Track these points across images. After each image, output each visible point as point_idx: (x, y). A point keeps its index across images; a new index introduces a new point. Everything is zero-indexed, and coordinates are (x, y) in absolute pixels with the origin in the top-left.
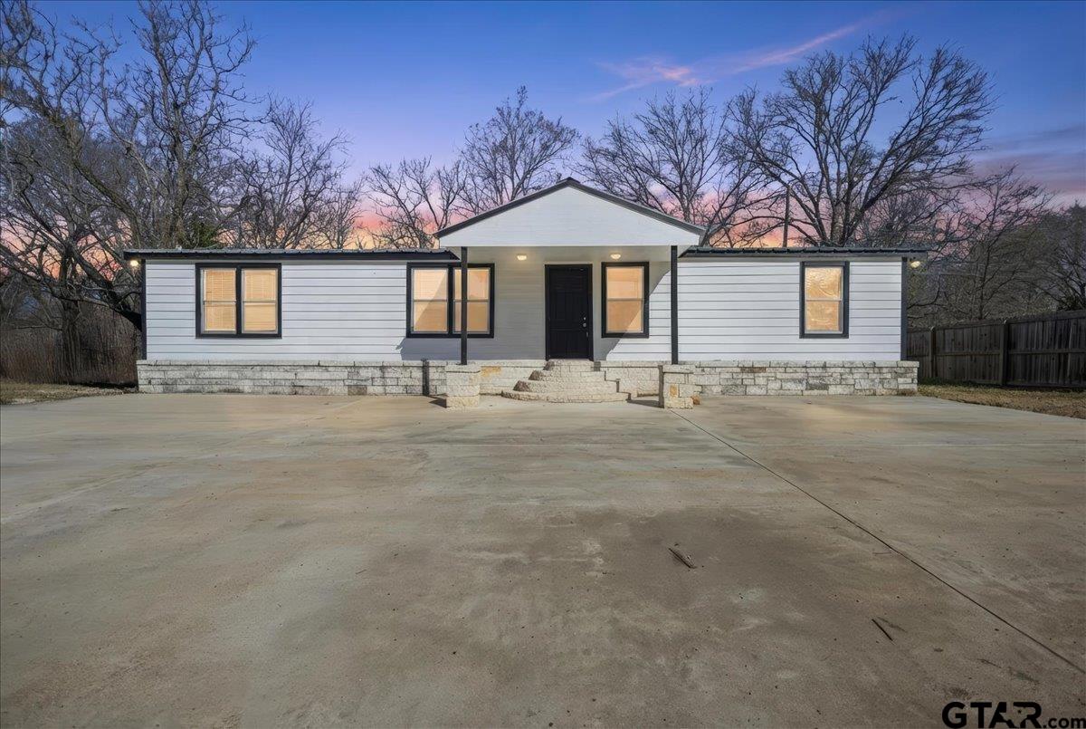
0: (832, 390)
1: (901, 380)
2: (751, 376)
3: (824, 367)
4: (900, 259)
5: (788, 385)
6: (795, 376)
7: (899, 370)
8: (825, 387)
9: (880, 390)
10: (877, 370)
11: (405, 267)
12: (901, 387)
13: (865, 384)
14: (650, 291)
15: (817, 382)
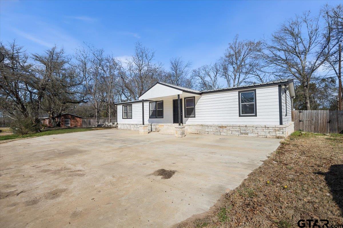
0: (250, 135)
1: (277, 132)
2: (222, 129)
3: (246, 126)
4: (278, 86)
5: (234, 133)
6: (236, 129)
7: (276, 129)
8: (247, 134)
9: (268, 135)
10: (267, 128)
11: (149, 103)
12: (278, 135)
13: (263, 134)
14: (195, 104)
15: (244, 132)
